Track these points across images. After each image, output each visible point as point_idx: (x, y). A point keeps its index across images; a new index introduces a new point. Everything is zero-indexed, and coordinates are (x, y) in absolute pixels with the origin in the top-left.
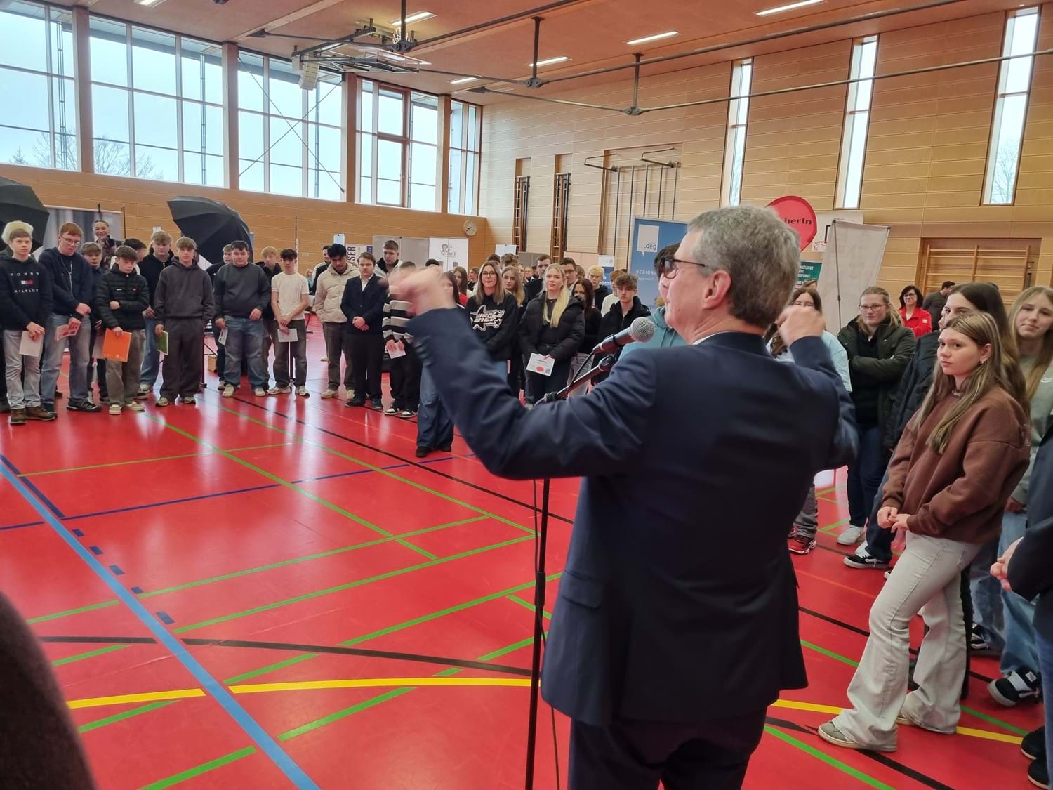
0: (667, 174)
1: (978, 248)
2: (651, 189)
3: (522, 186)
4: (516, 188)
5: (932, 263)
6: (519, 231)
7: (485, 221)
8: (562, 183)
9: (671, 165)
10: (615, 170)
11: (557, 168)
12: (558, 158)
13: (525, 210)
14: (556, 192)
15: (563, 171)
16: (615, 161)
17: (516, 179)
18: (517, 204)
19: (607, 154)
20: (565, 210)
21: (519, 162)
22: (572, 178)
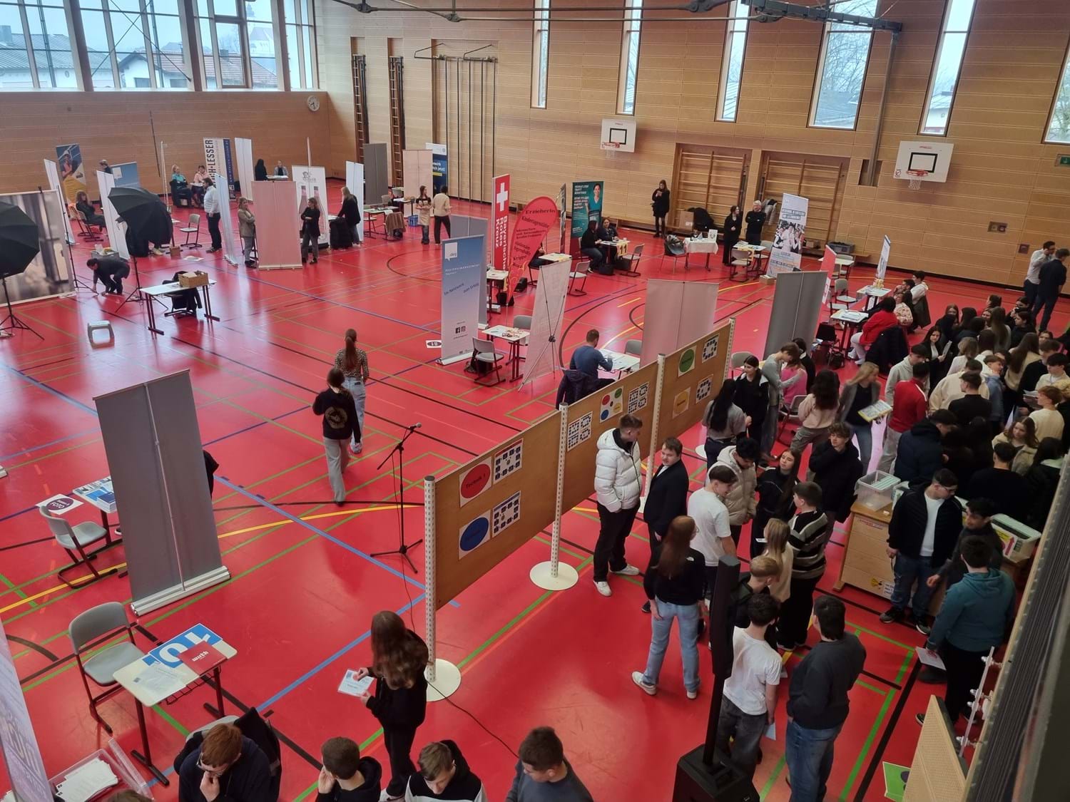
0: (487, 68)
1: (713, 153)
2: (474, 80)
3: (359, 66)
4: (353, 66)
5: (684, 162)
6: (361, 108)
7: (326, 96)
8: (396, 67)
9: (490, 60)
10: (442, 58)
11: (390, 51)
12: (390, 41)
13: (364, 88)
14: (391, 74)
15: (396, 55)
16: (442, 51)
17: (353, 57)
18: (355, 82)
19: (434, 43)
20: (400, 91)
21: (354, 40)
22: (404, 60)
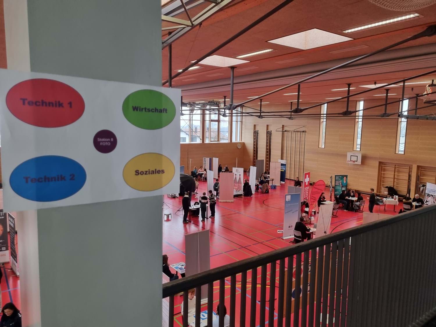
0: (302, 134)
1: (395, 166)
2: (297, 138)
3: (256, 134)
4: (254, 134)
5: (383, 169)
6: (255, 147)
7: (244, 144)
8: (269, 134)
9: (303, 132)
10: (286, 131)
11: (267, 129)
12: (267, 126)
13: (257, 141)
14: (267, 136)
15: (269, 130)
16: (285, 129)
17: (254, 131)
18: (254, 139)
19: (283, 126)
20: (270, 142)
21: (255, 126)
22: (272, 132)
